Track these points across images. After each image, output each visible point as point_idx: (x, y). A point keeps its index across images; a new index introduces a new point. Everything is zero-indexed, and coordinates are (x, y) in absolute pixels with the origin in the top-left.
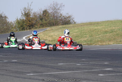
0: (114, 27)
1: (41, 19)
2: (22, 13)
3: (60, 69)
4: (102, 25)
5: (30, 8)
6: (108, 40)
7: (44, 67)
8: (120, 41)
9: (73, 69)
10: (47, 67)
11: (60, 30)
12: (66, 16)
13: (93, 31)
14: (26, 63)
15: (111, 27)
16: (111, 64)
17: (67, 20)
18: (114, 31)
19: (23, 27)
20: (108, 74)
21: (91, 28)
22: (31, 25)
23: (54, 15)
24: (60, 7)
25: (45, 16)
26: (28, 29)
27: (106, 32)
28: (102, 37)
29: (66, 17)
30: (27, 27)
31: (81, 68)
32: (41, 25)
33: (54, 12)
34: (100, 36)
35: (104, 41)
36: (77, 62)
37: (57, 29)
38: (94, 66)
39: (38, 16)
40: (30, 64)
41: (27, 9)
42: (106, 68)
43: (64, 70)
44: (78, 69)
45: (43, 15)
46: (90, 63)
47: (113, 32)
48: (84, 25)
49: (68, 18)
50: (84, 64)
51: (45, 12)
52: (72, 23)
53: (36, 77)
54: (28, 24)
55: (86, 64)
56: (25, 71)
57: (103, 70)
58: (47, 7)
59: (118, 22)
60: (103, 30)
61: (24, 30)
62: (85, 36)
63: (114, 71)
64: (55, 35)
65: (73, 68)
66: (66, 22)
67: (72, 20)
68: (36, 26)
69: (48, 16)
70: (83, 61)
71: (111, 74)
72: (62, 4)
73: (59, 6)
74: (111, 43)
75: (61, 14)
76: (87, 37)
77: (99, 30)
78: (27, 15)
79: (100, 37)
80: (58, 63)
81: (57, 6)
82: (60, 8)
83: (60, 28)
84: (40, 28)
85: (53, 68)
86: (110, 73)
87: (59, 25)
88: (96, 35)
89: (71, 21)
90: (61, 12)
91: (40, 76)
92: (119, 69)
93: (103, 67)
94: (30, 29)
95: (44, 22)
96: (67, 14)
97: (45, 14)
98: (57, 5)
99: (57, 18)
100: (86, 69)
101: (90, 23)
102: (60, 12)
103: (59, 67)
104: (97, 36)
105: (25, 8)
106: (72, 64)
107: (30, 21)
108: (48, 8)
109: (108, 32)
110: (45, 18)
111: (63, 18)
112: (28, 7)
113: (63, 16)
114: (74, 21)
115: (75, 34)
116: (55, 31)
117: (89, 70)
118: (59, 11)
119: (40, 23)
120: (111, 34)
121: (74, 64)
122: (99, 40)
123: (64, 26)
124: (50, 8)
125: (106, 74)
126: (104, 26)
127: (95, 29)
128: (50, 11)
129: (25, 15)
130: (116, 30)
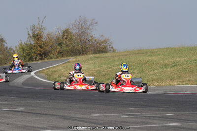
0: (179, 57)
1: (60, 44)
2: (29, 34)
4: (159, 55)
5: (42, 26)
6: (169, 77)
7: (70, 119)
8: (189, 81)
9: (117, 123)
10: (74, 119)
11: (91, 62)
12: (100, 39)
13: (145, 64)
14: (40, 112)
15: (173, 57)
16: (178, 115)
17: (101, 46)
18: (179, 65)
19: (30, 56)
21: (141, 58)
22: (43, 54)
23: (80, 38)
26: (38, 59)
27: (166, 66)
28: (158, 73)
29: (99, 41)
30: (37, 56)
31: (129, 122)
32: (59, 54)
33: (80, 32)
34: (156, 71)
35: (162, 80)
36: (121, 113)
38: (150, 119)
39: (55, 38)
40: (46, 114)
41: (37, 28)
42: (170, 123)
45: (63, 38)
46: (143, 115)
47: (176, 65)
48: (130, 54)
49: (102, 42)
50: (133, 115)
51: (66, 32)
52: (110, 50)
54: (39, 52)
55: (137, 115)
56: (39, 126)
57: (165, 126)
58: (69, 25)
59: (185, 51)
60: (161, 62)
61: (32, 61)
62: (132, 71)
63: (183, 128)
65: (116, 121)
66: (101, 49)
67: (110, 45)
68: (52, 55)
69: (71, 39)
70: (131, 111)
72: (94, 19)
73: (88, 24)
74: (175, 83)
75: (92, 37)
76: (134, 73)
77: (155, 63)
78: (37, 37)
80: (91, 114)
82: (90, 27)
83: (91, 58)
84: (57, 58)
87: (90, 54)
88: (150, 70)
89: (108, 47)
90: (93, 34)
92: (191, 124)
93: (165, 120)
94: (41, 59)
95: (64, 48)
96: (102, 36)
97: (65, 37)
98: (85, 21)
99: (85, 42)
100: (137, 123)
101: (138, 50)
102: (90, 34)
103: (93, 119)
104: (151, 73)
105: (34, 26)
106: (114, 116)
107: (41, 47)
108: (71, 27)
109: (168, 65)
110: (65, 42)
111: (95, 43)
112: (39, 24)
114: (112, 47)
115: (115, 68)
117: (142, 124)
118: (88, 31)
119: (58, 50)
120: (173, 69)
121: (117, 116)
122: (155, 77)
123: (97, 55)
124: (74, 26)
126: (162, 57)
127: (148, 61)
128: (74, 31)
129: (34, 36)
130: (181, 63)
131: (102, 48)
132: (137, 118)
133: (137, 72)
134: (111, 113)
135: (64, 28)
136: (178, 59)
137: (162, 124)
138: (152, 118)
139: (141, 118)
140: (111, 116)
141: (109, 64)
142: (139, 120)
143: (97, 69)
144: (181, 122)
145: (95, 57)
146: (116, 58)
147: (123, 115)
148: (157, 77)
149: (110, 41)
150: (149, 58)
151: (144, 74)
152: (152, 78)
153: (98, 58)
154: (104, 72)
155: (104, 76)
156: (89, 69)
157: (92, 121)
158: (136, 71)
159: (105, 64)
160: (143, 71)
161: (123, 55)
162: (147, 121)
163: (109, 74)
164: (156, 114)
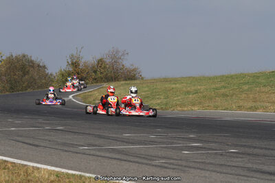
0: (200, 85)
1: (95, 72)
2: (68, 62)
3: (126, 142)
4: (182, 83)
5: (79, 55)
7: (104, 138)
8: (208, 106)
10: (108, 138)
11: (122, 88)
12: (131, 68)
13: (169, 91)
14: (77, 131)
15: (194, 85)
16: (200, 137)
17: (131, 74)
18: (199, 92)
20: (196, 151)
21: (166, 86)
23: (113, 67)
24: (121, 56)
25: (100, 67)
27: (188, 93)
28: (181, 99)
29: (130, 70)
31: (157, 142)
32: (94, 80)
33: (113, 62)
34: (179, 98)
35: (185, 105)
36: (150, 133)
38: (174, 139)
39: (91, 66)
41: (75, 57)
42: (192, 143)
43: (133, 143)
44: (152, 142)
45: (98, 66)
46: (169, 136)
47: (197, 93)
48: (157, 82)
49: (133, 70)
50: (159, 136)
51: (100, 61)
52: (139, 78)
53: (92, 152)
55: (163, 136)
56: (76, 143)
57: (189, 146)
58: (104, 55)
60: (184, 89)
62: (158, 97)
63: (205, 148)
65: (145, 141)
66: (131, 77)
69: (105, 67)
70: (159, 132)
71: (200, 152)
72: (125, 51)
73: (120, 54)
74: (196, 108)
75: (123, 65)
77: (178, 90)
78: (75, 64)
79: (179, 100)
80: (123, 134)
83: (122, 84)
84: (92, 83)
85: (116, 140)
86: (198, 150)
87: (121, 81)
88: (174, 96)
89: (137, 75)
91: (99, 150)
92: (211, 144)
93: (188, 141)
95: (99, 75)
96: (132, 65)
97: (100, 65)
98: (118, 52)
99: (117, 70)
100: (163, 143)
101: (164, 79)
102: (121, 63)
104: (175, 99)
105: (72, 55)
108: (105, 57)
109: (190, 92)
110: (100, 70)
111: (126, 71)
112: (77, 53)
113: (126, 68)
114: (141, 76)
117: (168, 144)
118: (120, 61)
119: (93, 77)
120: (195, 95)
121: (146, 136)
122: (178, 103)
123: (128, 82)
124: (107, 56)
125: (193, 151)
126: (185, 85)
127: (173, 88)
128: (108, 61)
129: (73, 64)
130: (202, 90)
132: (163, 138)
134: (141, 134)
135: (99, 57)
136: (199, 87)
137: (186, 144)
138: (177, 139)
139: (167, 139)
140: (140, 136)
142: (165, 140)
144: (202, 143)
146: (144, 85)
147: (151, 135)
148: (180, 103)
149: (138, 71)
150: (174, 86)
152: (175, 103)
157: (124, 140)
158: (162, 97)
160: (168, 97)
161: (150, 83)
162: (172, 141)
164: (180, 135)
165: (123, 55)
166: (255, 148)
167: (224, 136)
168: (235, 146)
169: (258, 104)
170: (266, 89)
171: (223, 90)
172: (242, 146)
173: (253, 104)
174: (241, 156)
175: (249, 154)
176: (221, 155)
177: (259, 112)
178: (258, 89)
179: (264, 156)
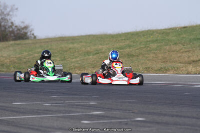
0: (101, 44)
3: (17, 112)
4: (81, 42)
6: (92, 65)
9: (39, 111)
11: (11, 49)
12: (21, 25)
13: (66, 51)
15: (95, 44)
16: (101, 104)
17: (22, 33)
18: (101, 52)
20: (97, 120)
21: (63, 46)
24: (10, 12)
27: (88, 53)
28: (80, 60)
29: (20, 28)
31: (52, 111)
34: (78, 59)
35: (84, 68)
36: (44, 101)
37: (6, 47)
38: (72, 107)
42: (93, 112)
43: (24, 113)
44: (46, 111)
46: (66, 103)
47: (99, 53)
48: (51, 42)
49: (23, 29)
50: (56, 103)
52: (31, 37)
55: (60, 103)
57: (89, 115)
59: (107, 38)
60: (84, 49)
63: (107, 117)
64: (4, 57)
65: (38, 110)
67: (31, 32)
70: (54, 100)
71: (102, 121)
72: (14, 5)
73: (8, 10)
75: (12, 23)
76: (56, 60)
77: (77, 50)
79: (77, 61)
80: (12, 102)
81: (6, 9)
83: (11, 45)
87: (10, 41)
88: (72, 57)
89: (29, 33)
90: (13, 20)
92: (115, 112)
93: (88, 109)
96: (23, 22)
98: (5, 7)
99: (5, 28)
100: (60, 112)
102: (10, 19)
103: (15, 108)
104: (73, 60)
106: (36, 104)
109: (90, 53)
111: (16, 29)
113: (15, 25)
114: (33, 34)
115: (36, 55)
116: (4, 50)
117: (66, 113)
118: (8, 17)
120: (95, 57)
121: (39, 104)
122: (77, 65)
123: (18, 42)
125: (93, 120)
126: (84, 44)
127: (70, 49)
130: (104, 50)
131: (22, 34)
132: (60, 106)
133: (59, 59)
134: (34, 102)
136: (100, 47)
137: (85, 112)
138: (75, 106)
139: (64, 107)
140: (33, 104)
141: (30, 51)
142: (62, 109)
143: (18, 56)
144: (104, 111)
145: (15, 44)
146: (38, 45)
147: (45, 103)
148: (79, 65)
149: (31, 28)
150: (71, 46)
151: (65, 61)
152: (73, 66)
153: (18, 44)
154: (25, 60)
155: (25, 63)
156: (9, 56)
157: (14, 109)
159: (26, 51)
160: (64, 59)
161: (44, 42)
162: (70, 109)
163: (30, 61)
164: (79, 102)
165: (12, 10)
166: (165, 115)
167: (130, 102)
168: (142, 114)
169: (169, 65)
170: (177, 48)
171: (128, 50)
172: (149, 113)
173: (163, 65)
174: (149, 125)
175: (158, 123)
176: (126, 124)
177: (169, 74)
178: (168, 47)
179: (175, 124)
